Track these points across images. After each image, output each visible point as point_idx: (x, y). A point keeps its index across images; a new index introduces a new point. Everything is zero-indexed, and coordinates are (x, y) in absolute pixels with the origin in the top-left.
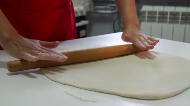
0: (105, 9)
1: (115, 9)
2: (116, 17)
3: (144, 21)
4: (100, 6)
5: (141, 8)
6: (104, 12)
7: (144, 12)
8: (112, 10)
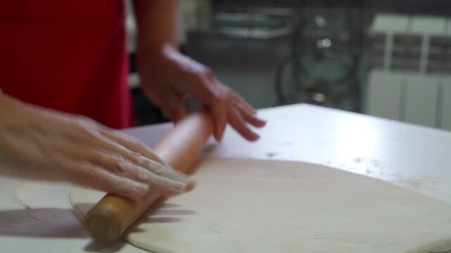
0: (251, 25)
1: (282, 26)
2: (284, 50)
3: (380, 66)
4: (232, 12)
5: (370, 21)
6: (244, 33)
7: (381, 38)
8: (273, 28)
